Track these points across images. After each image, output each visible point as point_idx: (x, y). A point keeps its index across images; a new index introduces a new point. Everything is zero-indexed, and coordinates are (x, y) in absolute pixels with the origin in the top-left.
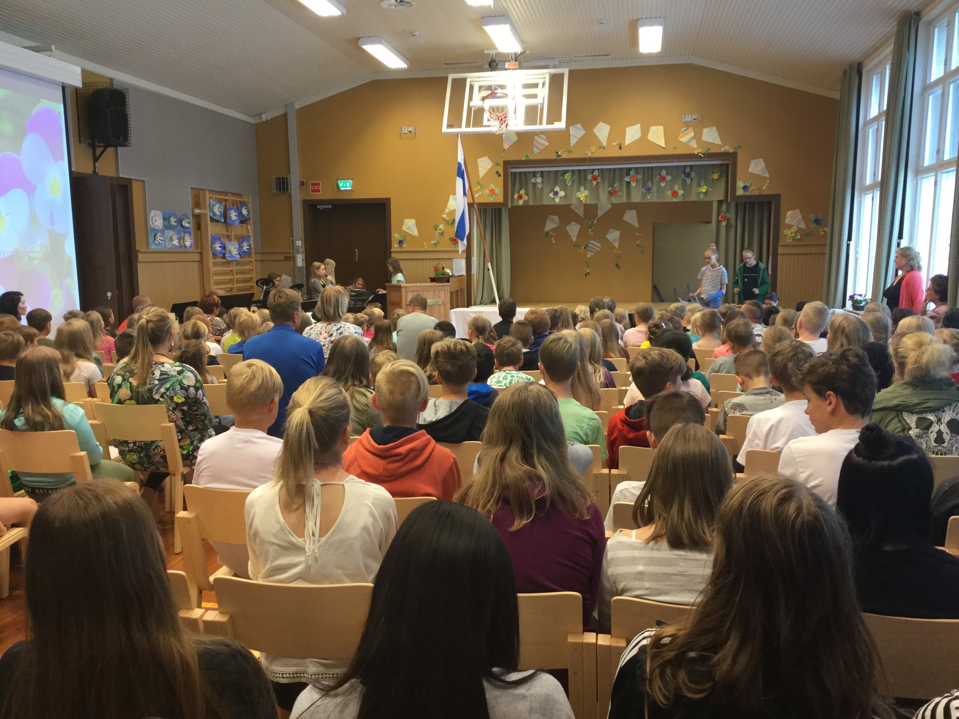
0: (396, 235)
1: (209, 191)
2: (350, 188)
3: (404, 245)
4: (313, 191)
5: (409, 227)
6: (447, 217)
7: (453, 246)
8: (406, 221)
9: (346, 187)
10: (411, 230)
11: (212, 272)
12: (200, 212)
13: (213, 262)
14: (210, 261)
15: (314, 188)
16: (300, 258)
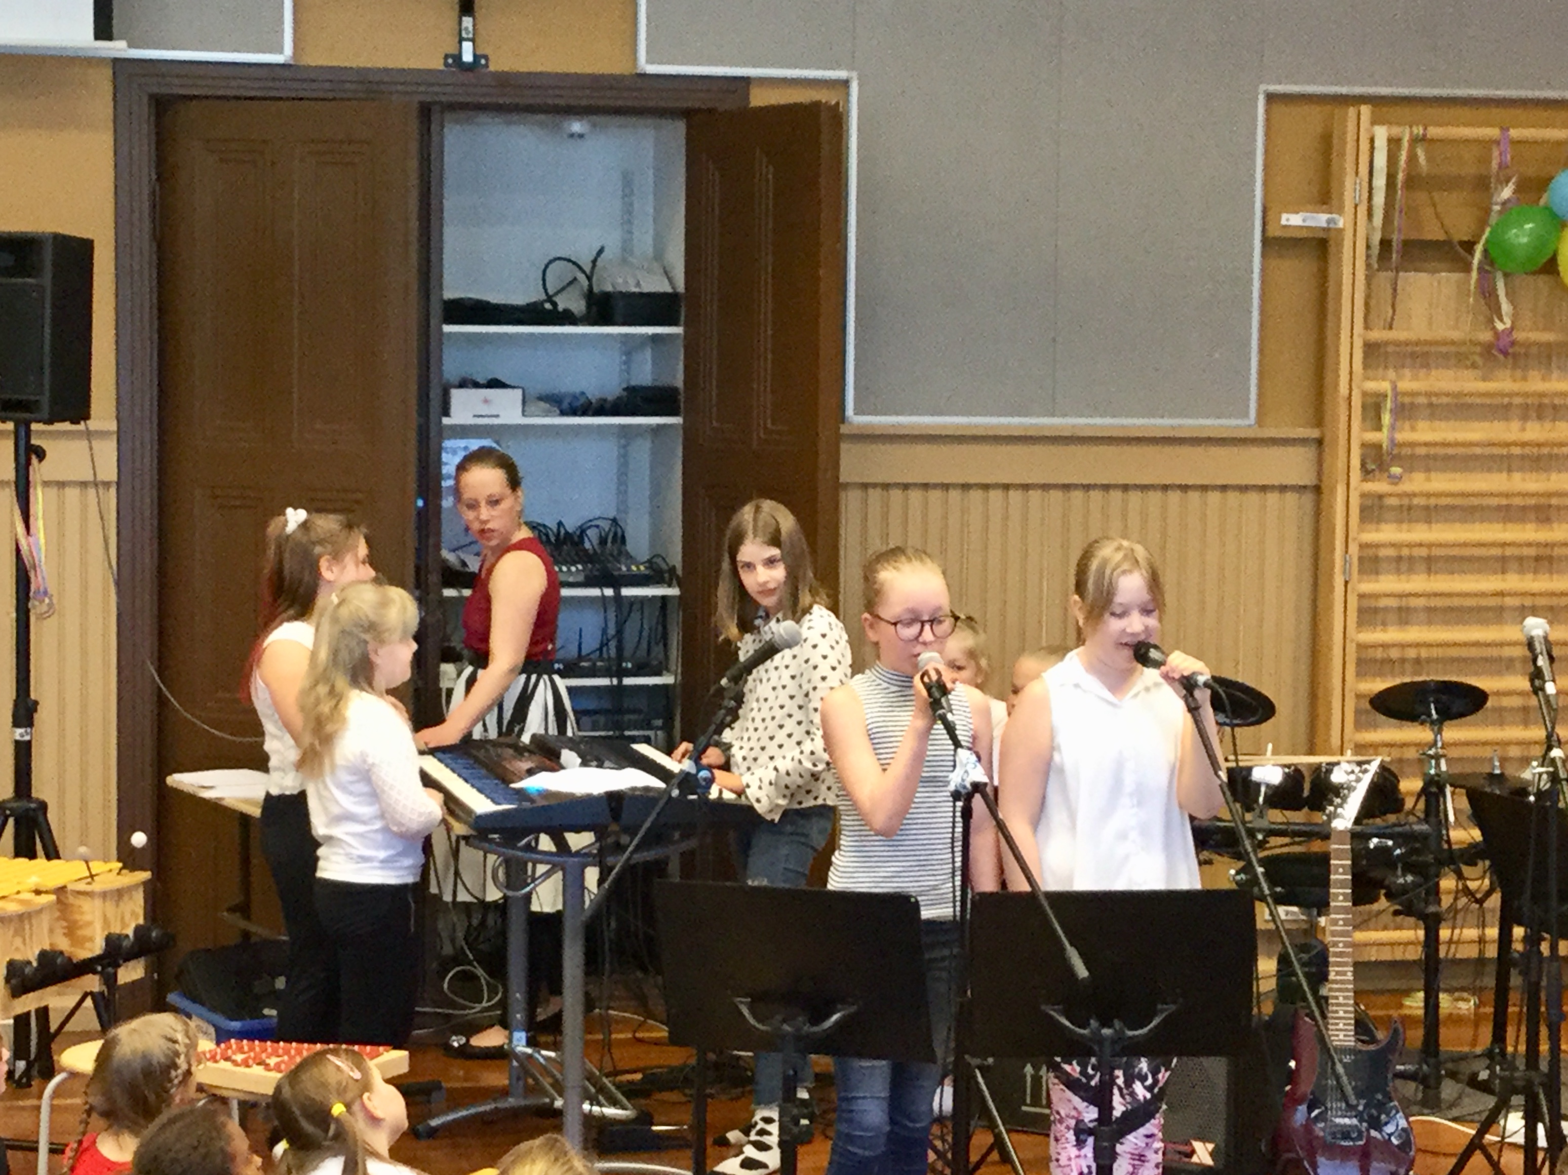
1: (1378, 101)
11: (1354, 549)
12: (1324, 225)
13: (1363, 495)
14: (1340, 490)
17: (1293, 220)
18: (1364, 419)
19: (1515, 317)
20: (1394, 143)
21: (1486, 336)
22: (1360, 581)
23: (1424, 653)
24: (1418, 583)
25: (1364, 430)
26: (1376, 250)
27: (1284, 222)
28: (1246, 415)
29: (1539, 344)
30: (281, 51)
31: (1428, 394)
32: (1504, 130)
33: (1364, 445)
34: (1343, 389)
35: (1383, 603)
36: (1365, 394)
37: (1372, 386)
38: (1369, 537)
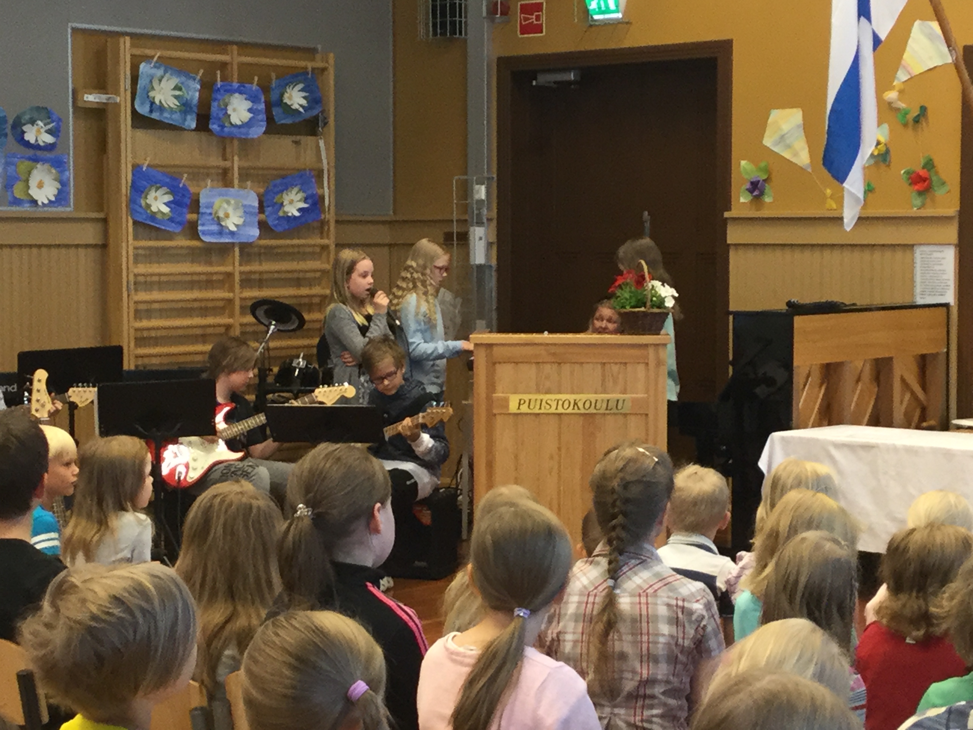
0: (743, 163)
1: (132, 36)
2: (620, 15)
3: (768, 199)
4: (525, 30)
5: (782, 138)
6: (899, 99)
7: (918, 201)
8: (775, 115)
9: (608, 11)
10: (789, 147)
11: (131, 277)
12: (105, 101)
13: (136, 248)
14: (124, 245)
15: (526, 19)
16: (481, 239)
17: (90, 98)
22: (136, 295)
24: (156, 295)
27: (85, 99)
28: (71, 206)
34: (124, 190)
35: (141, 306)
38: (136, 271)
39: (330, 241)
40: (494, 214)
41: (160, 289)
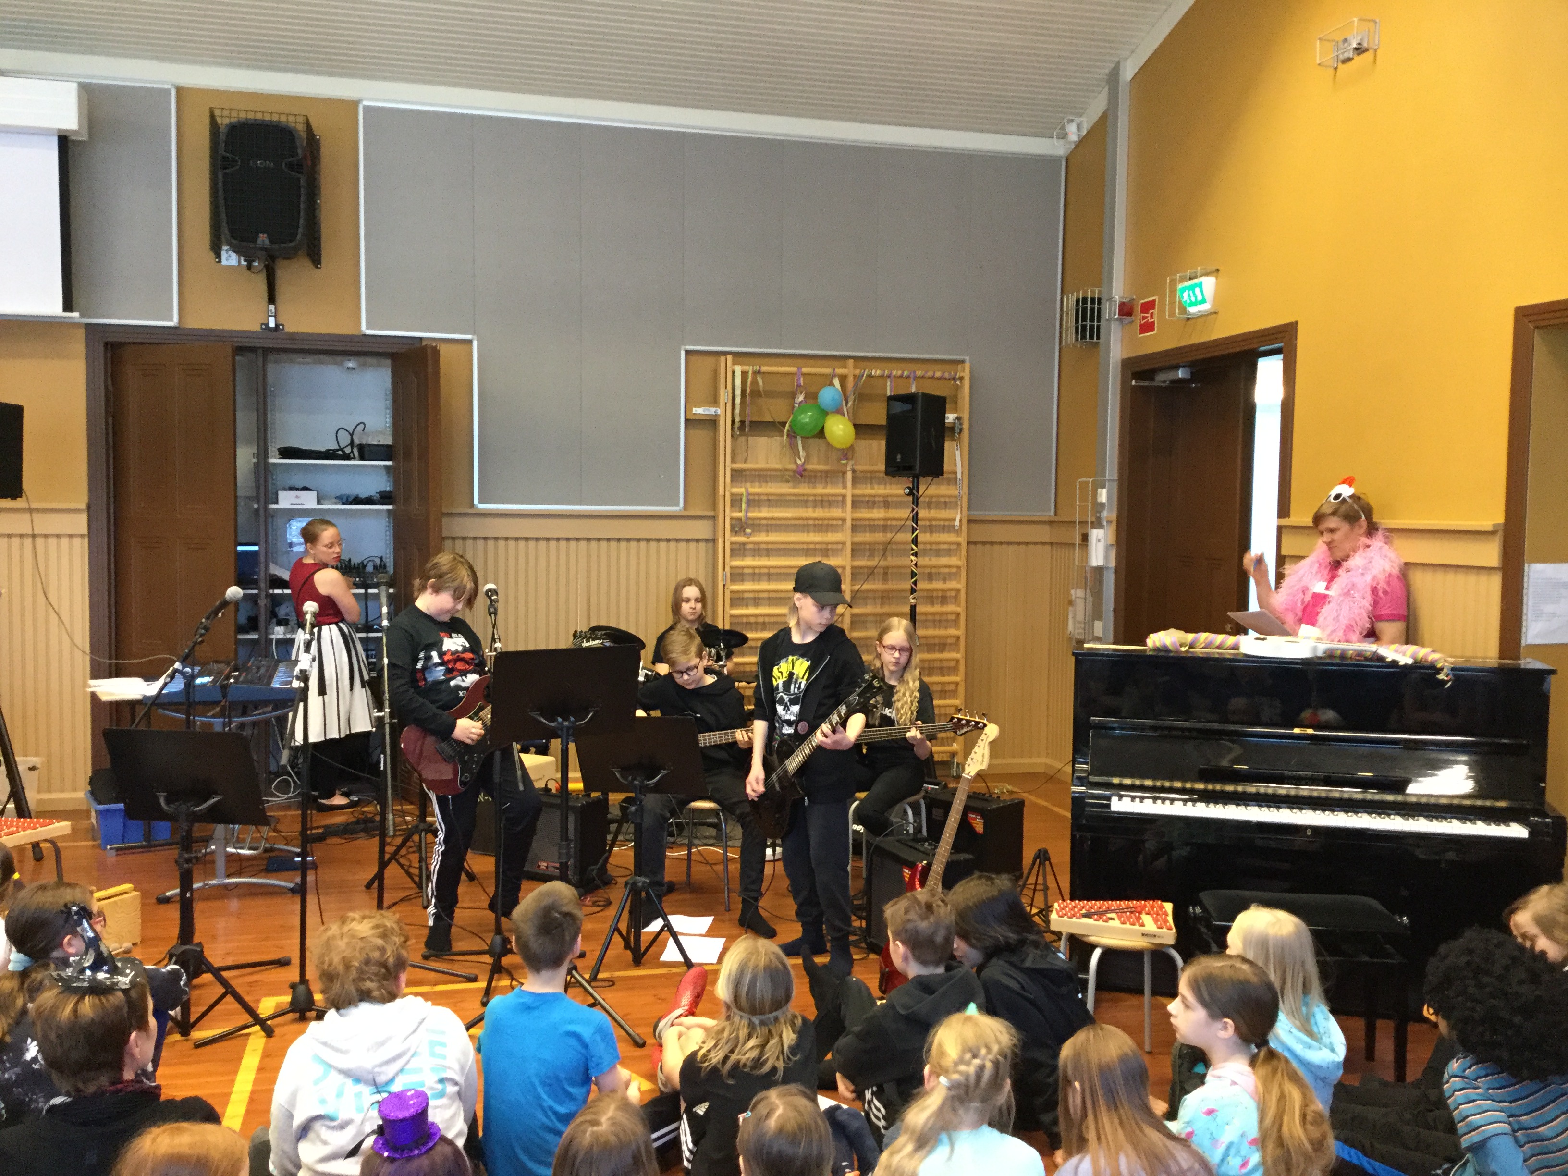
1: (735, 354)
2: (1206, 307)
4: (1142, 329)
9: (1197, 302)
11: (727, 569)
12: (713, 413)
13: (731, 543)
14: (722, 541)
15: (1144, 318)
16: (1099, 541)
17: (699, 411)
18: (732, 506)
19: (808, 458)
20: (744, 374)
21: (792, 466)
22: (732, 585)
23: (767, 619)
24: (764, 586)
25: (731, 511)
26: (737, 425)
27: (695, 412)
28: (678, 505)
29: (821, 472)
30: (172, 320)
31: (767, 495)
32: (799, 368)
33: (732, 519)
34: (721, 492)
35: (746, 595)
36: (732, 495)
37: (736, 490)
38: (736, 563)
39: (962, 539)
40: (1114, 516)
41: (769, 580)
